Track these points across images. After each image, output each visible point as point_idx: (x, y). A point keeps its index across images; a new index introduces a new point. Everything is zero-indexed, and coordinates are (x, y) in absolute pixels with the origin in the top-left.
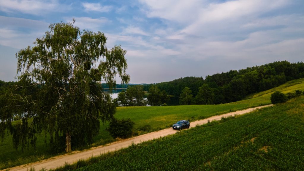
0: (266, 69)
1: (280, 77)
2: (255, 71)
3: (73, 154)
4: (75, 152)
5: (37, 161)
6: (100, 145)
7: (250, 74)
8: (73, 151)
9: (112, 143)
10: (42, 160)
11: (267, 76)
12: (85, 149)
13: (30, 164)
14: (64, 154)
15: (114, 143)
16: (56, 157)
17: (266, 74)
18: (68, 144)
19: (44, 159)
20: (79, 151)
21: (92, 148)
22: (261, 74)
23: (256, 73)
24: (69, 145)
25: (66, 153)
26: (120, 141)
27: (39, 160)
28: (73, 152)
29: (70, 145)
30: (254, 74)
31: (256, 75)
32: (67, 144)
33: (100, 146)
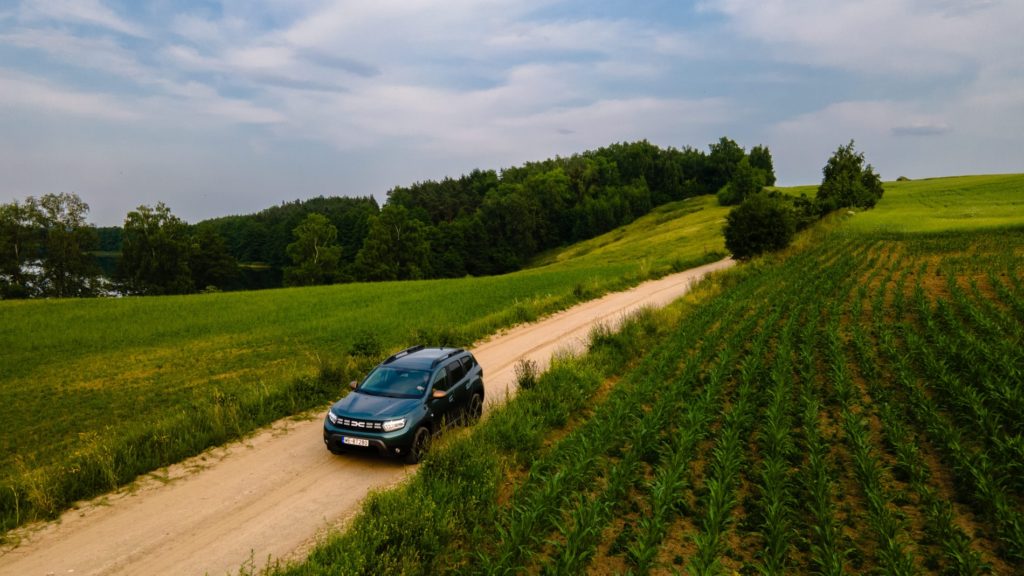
0: (591, 163)
7: (543, 182)
11: (594, 190)
17: (593, 181)
22: (578, 181)
23: (563, 177)
30: (557, 183)
31: (562, 185)
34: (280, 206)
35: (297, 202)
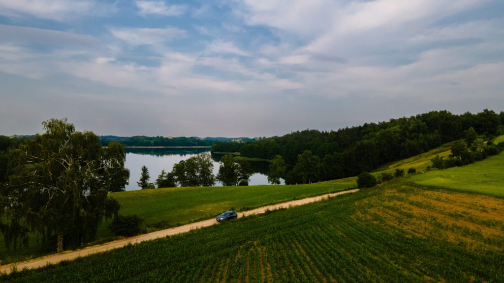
0: (413, 123)
1: (432, 137)
2: (397, 128)
3: (64, 253)
4: (67, 252)
5: (25, 260)
6: (97, 244)
7: (388, 132)
8: (65, 250)
9: (112, 242)
10: (30, 259)
11: (414, 135)
12: (78, 248)
13: (17, 263)
14: (54, 254)
15: (115, 241)
16: (45, 257)
17: (414, 131)
18: (60, 243)
19: (32, 259)
20: (71, 251)
21: (87, 247)
22: (406, 131)
23: (399, 130)
24: (60, 245)
25: (57, 252)
26: (122, 239)
27: (27, 260)
28: (64, 252)
29: (62, 245)
30: (395, 132)
31: (397, 133)
32: (58, 244)
33: (97, 246)
34: (290, 133)
35: (298, 132)
